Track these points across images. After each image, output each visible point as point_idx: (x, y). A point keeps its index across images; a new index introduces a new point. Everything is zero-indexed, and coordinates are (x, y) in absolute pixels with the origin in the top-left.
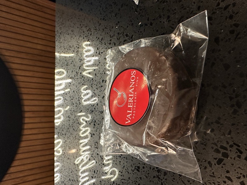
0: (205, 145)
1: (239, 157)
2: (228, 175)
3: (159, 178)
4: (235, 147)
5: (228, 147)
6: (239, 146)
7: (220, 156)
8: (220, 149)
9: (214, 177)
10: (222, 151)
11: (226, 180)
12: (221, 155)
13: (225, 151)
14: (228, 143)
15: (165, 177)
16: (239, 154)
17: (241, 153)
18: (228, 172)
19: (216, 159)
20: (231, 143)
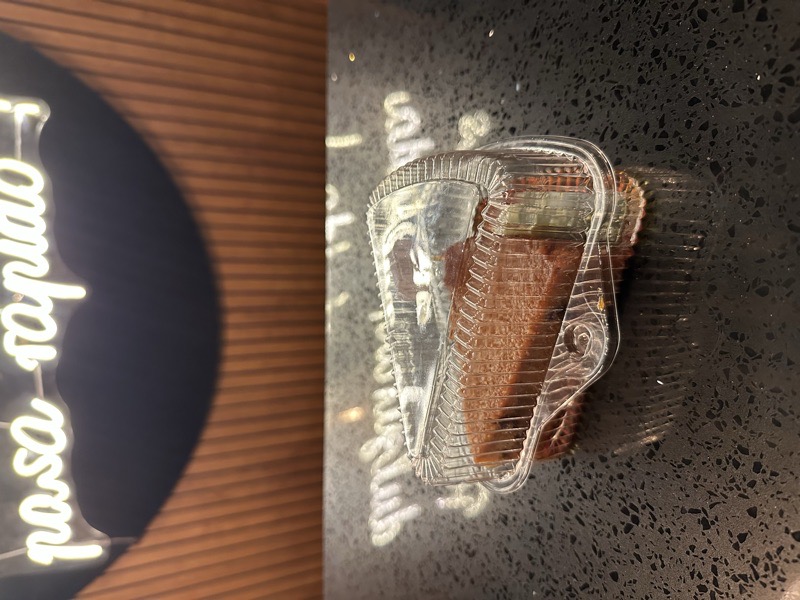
0: (610, 498)
1: (652, 526)
2: (637, 551)
3: (540, 543)
4: (648, 509)
5: (640, 508)
6: (653, 509)
7: (628, 520)
8: (629, 509)
9: (619, 551)
10: (632, 512)
11: (635, 559)
12: (629, 518)
13: (635, 513)
14: (640, 502)
15: (550, 542)
16: (652, 521)
17: (655, 520)
18: (637, 547)
19: (623, 523)
20: (644, 503)
